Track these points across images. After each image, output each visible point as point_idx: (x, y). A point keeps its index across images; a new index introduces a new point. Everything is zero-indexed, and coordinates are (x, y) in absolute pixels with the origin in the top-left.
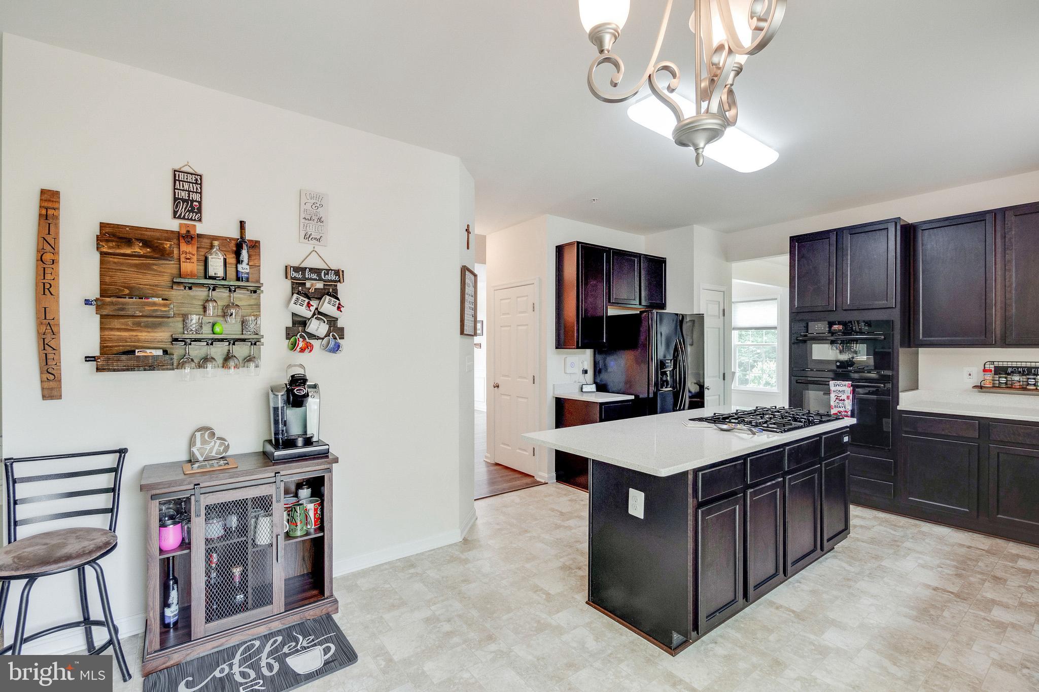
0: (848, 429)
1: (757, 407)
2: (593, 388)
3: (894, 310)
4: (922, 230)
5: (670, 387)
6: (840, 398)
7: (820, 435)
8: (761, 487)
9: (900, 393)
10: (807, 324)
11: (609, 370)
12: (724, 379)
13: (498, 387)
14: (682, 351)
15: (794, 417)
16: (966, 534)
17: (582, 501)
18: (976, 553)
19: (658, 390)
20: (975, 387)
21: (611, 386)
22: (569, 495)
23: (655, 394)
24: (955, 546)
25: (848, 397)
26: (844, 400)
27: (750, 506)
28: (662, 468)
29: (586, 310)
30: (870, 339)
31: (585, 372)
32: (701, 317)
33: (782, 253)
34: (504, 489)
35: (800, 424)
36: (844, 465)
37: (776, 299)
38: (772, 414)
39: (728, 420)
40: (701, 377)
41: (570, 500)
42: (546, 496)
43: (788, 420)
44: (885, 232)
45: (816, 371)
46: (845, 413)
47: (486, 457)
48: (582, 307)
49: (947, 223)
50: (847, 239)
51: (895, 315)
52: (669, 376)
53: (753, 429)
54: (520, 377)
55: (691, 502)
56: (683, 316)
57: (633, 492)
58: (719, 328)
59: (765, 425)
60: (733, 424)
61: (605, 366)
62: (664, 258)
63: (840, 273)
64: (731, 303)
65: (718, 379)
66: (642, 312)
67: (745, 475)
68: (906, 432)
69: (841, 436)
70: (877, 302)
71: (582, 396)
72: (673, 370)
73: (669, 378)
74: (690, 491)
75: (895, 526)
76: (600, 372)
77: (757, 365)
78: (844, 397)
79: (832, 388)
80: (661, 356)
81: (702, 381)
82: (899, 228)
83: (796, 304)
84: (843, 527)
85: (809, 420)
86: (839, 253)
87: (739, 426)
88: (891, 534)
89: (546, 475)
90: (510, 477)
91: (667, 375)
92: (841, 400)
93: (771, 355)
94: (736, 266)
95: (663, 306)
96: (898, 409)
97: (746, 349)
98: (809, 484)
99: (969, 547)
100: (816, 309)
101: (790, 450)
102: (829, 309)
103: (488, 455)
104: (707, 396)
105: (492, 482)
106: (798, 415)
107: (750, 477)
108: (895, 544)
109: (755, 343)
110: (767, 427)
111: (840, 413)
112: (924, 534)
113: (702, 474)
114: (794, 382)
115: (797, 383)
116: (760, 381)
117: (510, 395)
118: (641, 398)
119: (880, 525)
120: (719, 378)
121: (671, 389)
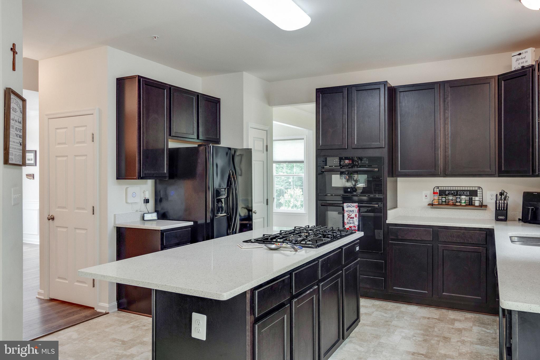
0: (359, 241)
1: (295, 227)
2: (154, 216)
3: (383, 149)
4: (400, 92)
5: (225, 213)
6: (351, 216)
7: (341, 248)
8: (302, 296)
9: (388, 211)
10: (326, 159)
11: (170, 198)
12: (267, 204)
13: (53, 219)
14: (234, 180)
15: (323, 234)
16: (426, 309)
17: (144, 326)
18: (432, 322)
19: (214, 215)
20: (429, 204)
21: (171, 213)
22: (131, 322)
23: (212, 220)
24: (421, 319)
25: (356, 215)
26: (353, 218)
27: (295, 313)
28: (225, 292)
29: (147, 142)
30: (370, 171)
31: (147, 201)
32: (249, 151)
33: (310, 101)
34: (60, 326)
35: (329, 239)
36: (356, 269)
37: (303, 139)
38: (307, 233)
39: (275, 240)
40: (250, 203)
41: (132, 328)
42: (106, 327)
43: (319, 237)
44: (378, 91)
45: (335, 195)
46: (354, 228)
47: (39, 294)
48: (143, 140)
49: (413, 88)
50: (355, 94)
51: (384, 153)
52: (223, 203)
53: (295, 247)
54: (78, 208)
55: (249, 319)
56: (235, 150)
57: (195, 316)
58: (263, 162)
59: (304, 242)
60: (280, 244)
61: (166, 196)
62: (218, 99)
63: (350, 120)
64: (272, 141)
65: (262, 204)
66: (200, 146)
67: (291, 288)
68: (393, 240)
69: (354, 246)
70: (373, 143)
71: (144, 224)
72: (227, 197)
73: (223, 205)
74: (248, 309)
75: (386, 309)
76: (161, 200)
77: (287, 191)
78: (353, 215)
79: (346, 209)
80: (216, 186)
81: (250, 206)
82: (386, 89)
83: (321, 143)
84: (356, 318)
85: (334, 235)
86: (349, 104)
87: (284, 245)
88: (384, 316)
89: (107, 305)
90: (67, 312)
91: (222, 202)
92: (351, 218)
93: (297, 183)
94: (277, 110)
95: (218, 141)
96: (387, 222)
97: (279, 179)
98: (335, 288)
99: (429, 318)
100: (334, 147)
101: (322, 261)
102: (343, 147)
103: (42, 291)
104: (254, 219)
105: (45, 320)
106: (326, 232)
107: (295, 288)
108: (387, 324)
109: (285, 174)
110: (305, 244)
111: (351, 228)
112: (402, 312)
113: (258, 292)
114: (319, 205)
115: (322, 205)
116: (290, 204)
117: (67, 227)
118: (199, 224)
119: (377, 310)
120: (264, 203)
121: (225, 214)
